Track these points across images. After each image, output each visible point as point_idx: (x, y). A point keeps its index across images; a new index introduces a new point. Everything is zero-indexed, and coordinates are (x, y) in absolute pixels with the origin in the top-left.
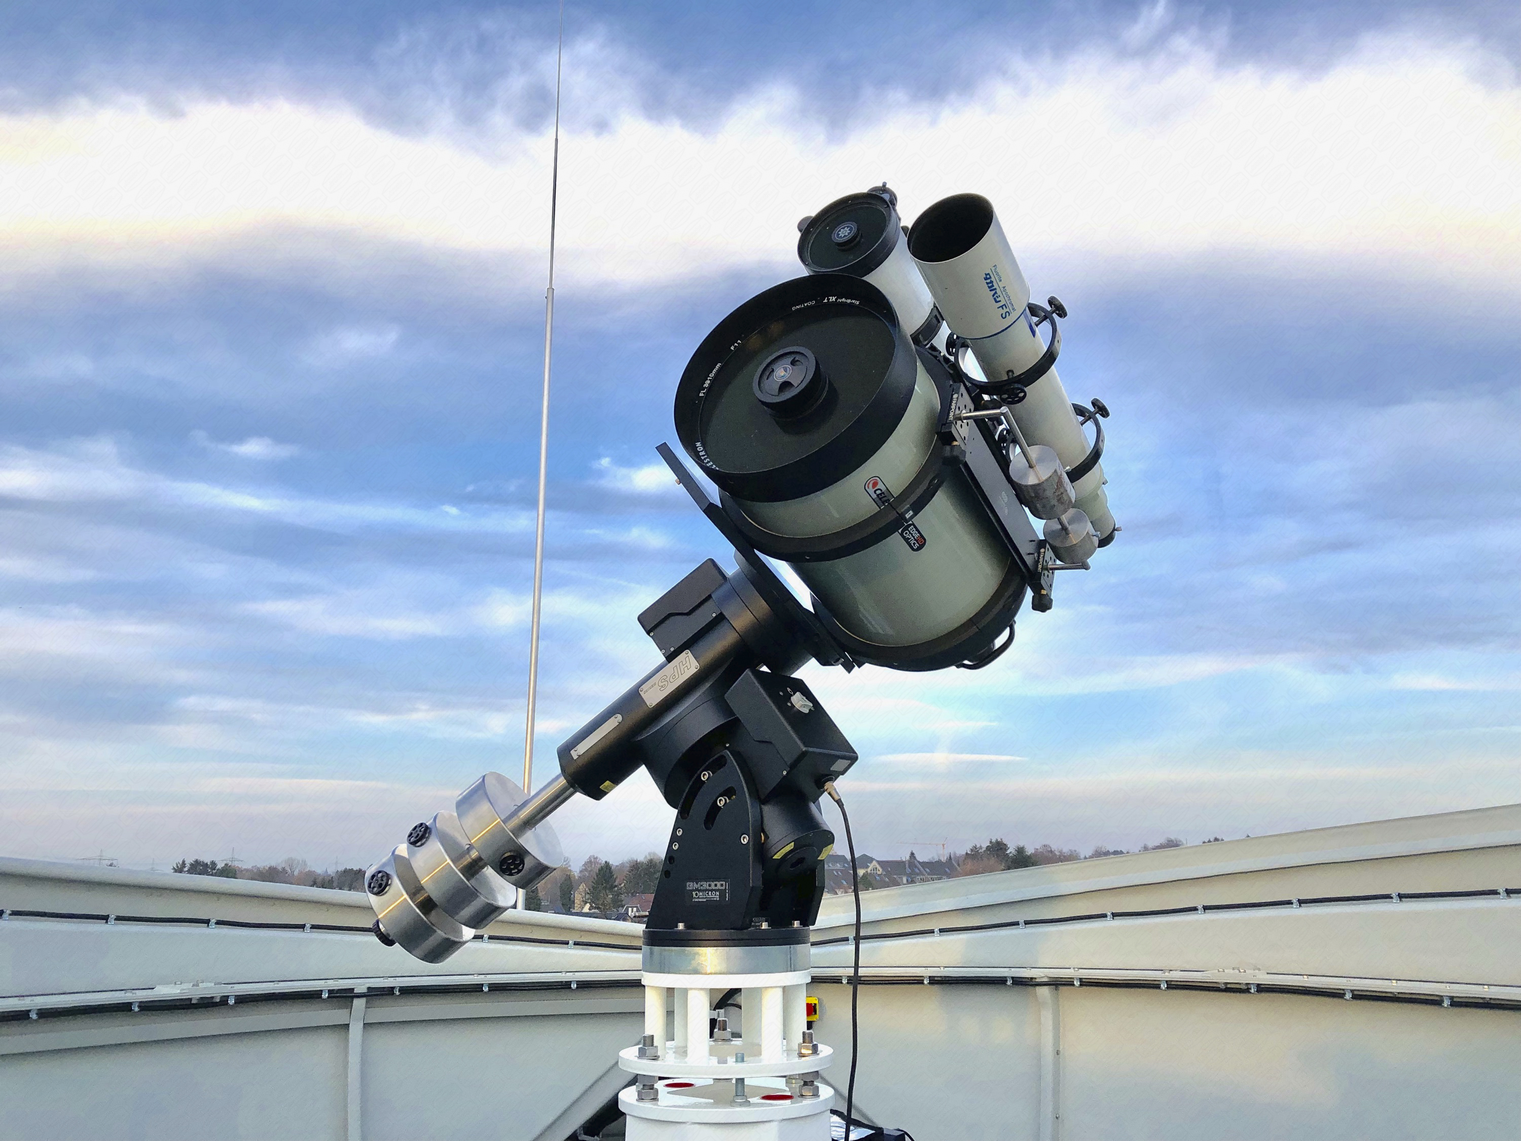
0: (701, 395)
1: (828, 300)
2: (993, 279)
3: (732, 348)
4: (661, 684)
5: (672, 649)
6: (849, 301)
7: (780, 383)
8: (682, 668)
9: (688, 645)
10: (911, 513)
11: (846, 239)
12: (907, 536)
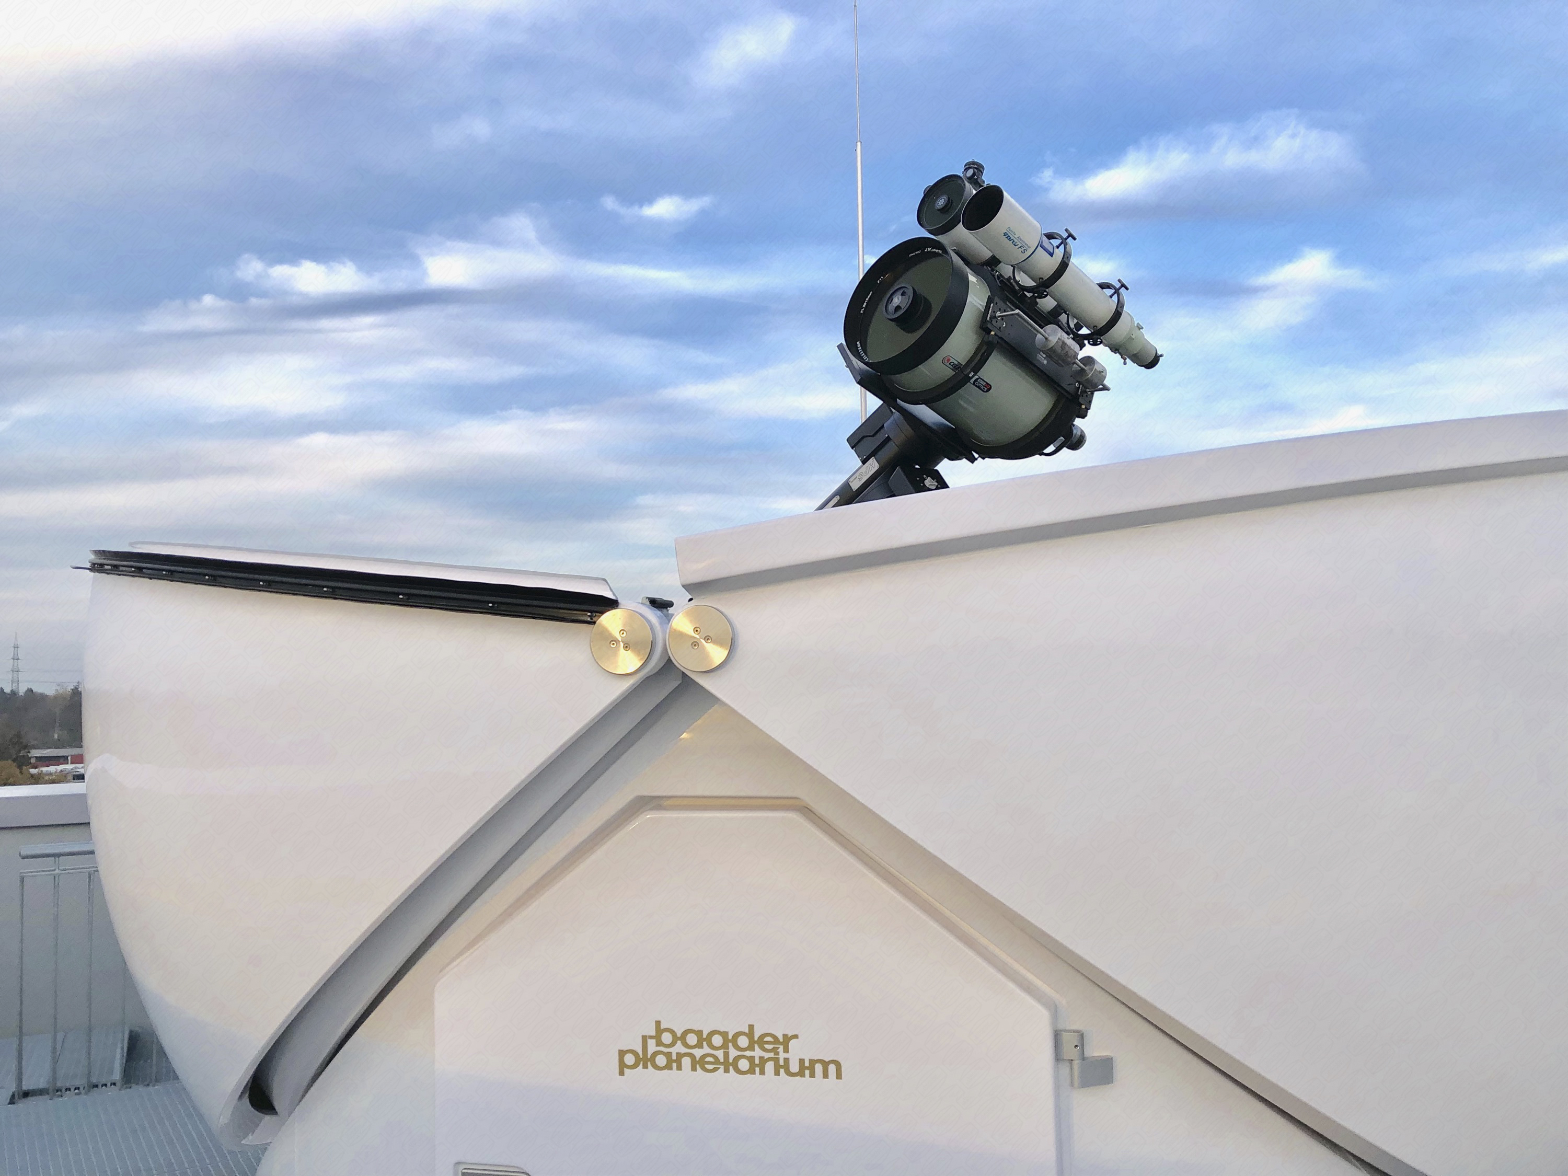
0: (862, 312)
1: (927, 249)
2: (1009, 235)
3: (878, 282)
4: (859, 477)
5: (865, 457)
6: (937, 251)
7: (895, 307)
8: (870, 467)
9: (873, 454)
10: (972, 373)
11: (941, 207)
12: (978, 385)
